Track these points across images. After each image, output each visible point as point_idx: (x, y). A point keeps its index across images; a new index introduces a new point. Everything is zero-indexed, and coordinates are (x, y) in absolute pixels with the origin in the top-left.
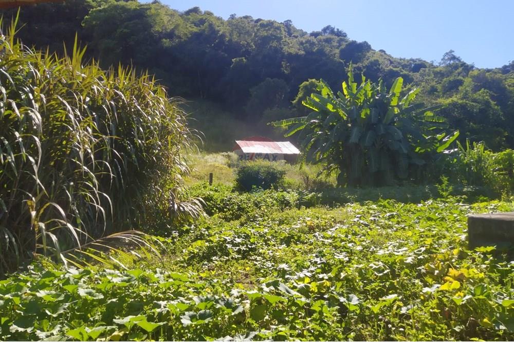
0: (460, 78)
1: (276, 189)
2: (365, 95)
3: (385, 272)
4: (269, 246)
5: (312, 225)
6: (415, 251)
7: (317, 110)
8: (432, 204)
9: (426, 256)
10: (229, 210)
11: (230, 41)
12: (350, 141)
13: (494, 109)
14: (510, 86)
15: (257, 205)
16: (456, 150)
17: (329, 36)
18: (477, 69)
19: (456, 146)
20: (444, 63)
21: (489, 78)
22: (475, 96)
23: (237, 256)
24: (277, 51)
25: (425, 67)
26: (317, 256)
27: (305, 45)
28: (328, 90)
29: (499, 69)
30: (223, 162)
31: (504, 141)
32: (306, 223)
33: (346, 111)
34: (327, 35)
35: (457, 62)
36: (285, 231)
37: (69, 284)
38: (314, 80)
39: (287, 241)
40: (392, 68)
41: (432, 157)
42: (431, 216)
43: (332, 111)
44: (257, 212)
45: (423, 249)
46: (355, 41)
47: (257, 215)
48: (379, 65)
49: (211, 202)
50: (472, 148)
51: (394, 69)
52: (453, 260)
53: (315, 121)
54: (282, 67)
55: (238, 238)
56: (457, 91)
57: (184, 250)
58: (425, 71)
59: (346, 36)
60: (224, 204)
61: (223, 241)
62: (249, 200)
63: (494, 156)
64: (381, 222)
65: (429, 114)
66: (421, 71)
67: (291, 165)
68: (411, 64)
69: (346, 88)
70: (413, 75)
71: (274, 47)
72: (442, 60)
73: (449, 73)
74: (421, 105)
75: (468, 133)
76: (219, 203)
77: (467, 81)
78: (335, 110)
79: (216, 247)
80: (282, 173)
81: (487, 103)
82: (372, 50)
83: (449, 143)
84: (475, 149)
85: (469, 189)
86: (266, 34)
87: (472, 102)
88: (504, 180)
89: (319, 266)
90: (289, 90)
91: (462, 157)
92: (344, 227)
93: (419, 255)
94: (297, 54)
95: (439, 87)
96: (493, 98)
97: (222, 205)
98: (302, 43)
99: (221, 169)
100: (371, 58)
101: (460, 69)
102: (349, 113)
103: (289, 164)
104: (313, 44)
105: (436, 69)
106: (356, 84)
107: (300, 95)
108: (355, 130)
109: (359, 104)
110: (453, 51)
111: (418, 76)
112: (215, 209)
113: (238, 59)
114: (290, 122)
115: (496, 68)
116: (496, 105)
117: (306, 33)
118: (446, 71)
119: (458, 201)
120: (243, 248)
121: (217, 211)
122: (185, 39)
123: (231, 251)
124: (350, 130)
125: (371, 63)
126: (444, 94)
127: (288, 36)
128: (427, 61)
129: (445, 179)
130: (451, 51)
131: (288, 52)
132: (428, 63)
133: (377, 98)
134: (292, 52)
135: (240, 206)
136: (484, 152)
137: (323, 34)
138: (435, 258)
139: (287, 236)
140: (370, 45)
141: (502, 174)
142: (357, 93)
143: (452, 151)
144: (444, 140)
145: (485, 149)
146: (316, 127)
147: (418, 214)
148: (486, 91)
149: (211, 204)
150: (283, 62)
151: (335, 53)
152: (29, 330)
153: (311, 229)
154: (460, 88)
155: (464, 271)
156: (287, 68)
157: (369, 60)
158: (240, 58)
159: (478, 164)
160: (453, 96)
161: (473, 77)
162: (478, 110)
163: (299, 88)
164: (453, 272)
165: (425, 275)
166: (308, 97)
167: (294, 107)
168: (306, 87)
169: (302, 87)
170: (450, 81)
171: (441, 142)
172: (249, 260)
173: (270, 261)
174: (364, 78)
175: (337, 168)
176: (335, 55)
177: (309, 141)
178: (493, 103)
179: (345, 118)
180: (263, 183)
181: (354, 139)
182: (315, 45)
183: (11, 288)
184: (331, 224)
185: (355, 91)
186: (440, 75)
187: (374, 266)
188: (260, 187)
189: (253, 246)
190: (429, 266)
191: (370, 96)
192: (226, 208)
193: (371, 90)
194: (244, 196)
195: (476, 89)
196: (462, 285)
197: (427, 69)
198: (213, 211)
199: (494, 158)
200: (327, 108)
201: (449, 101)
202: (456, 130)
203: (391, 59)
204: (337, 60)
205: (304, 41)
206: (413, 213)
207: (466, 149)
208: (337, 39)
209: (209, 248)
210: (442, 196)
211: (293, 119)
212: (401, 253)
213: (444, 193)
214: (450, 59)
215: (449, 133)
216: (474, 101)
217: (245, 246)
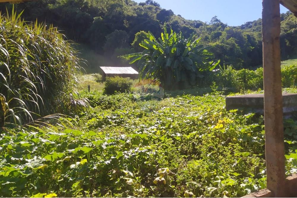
0: (220, 31)
1: (128, 92)
2: (173, 40)
3: (191, 123)
4: (131, 119)
5: (151, 108)
6: (203, 114)
7: (147, 48)
8: (208, 96)
9: (208, 116)
10: (103, 104)
11: (91, 6)
12: (166, 65)
13: (237, 48)
14: (245, 36)
15: (119, 101)
16: (219, 69)
17: (151, 6)
18: (229, 26)
19: (219, 68)
20: (212, 23)
21: (235, 32)
22: (228, 41)
23: (115, 125)
24: (120, 13)
25: (202, 25)
26: (157, 120)
27: (137, 10)
28: (153, 37)
29: (240, 27)
30: (93, 79)
31: (242, 65)
32: (148, 107)
33: (163, 49)
34: (149, 5)
35: (218, 23)
36: (138, 111)
37: (34, 138)
38: (143, 31)
39: (140, 116)
40: (185, 25)
41: (207, 73)
42: (209, 100)
43: (156, 49)
44: (121, 104)
45: (206, 113)
46: (165, 9)
47: (121, 105)
48: (178, 24)
49: (93, 100)
50: (226, 68)
51: (186, 26)
52: (220, 117)
53: (146, 54)
54: (124, 23)
55: (114, 116)
56: (219, 38)
57: (86, 123)
58: (202, 27)
59: (159, 6)
60: (100, 101)
61: (105, 118)
62: (114, 99)
63: (237, 72)
64: (185, 105)
65: (206, 51)
66: (200, 27)
67: (133, 80)
68: (194, 23)
69: (163, 36)
70: (196, 30)
71: (119, 11)
72: (211, 21)
73: (215, 29)
74: (201, 46)
75: (224, 61)
76: (97, 100)
77: (224, 33)
78: (157, 49)
79: (103, 121)
80: (131, 84)
81: (234, 45)
82: (174, 15)
83: (215, 66)
84: (228, 68)
85: (225, 89)
86: (113, 3)
87: (226, 44)
88: (242, 84)
89: (160, 124)
90: (129, 37)
91: (222, 73)
92: (168, 108)
93: (205, 116)
94: (132, 16)
95: (210, 37)
96: (236, 42)
97: (99, 101)
98: (135, 10)
99: (93, 83)
100: (173, 19)
101: (220, 27)
102: (165, 51)
103: (132, 80)
104: (141, 10)
105: (207, 27)
106: (168, 34)
107: (136, 40)
108: (169, 60)
109: (170, 45)
110: (217, 17)
111: (199, 30)
112: (95, 104)
113: (97, 18)
114: (133, 55)
115: (238, 26)
116: (238, 46)
117: (137, 3)
118: (213, 28)
119: (220, 94)
120: (117, 121)
121: (97, 105)
122: (63, 4)
123: (111, 123)
124: (166, 60)
125: (174, 22)
126: (212, 40)
127: (126, 5)
128: (203, 22)
129: (214, 83)
130: (216, 17)
131: (127, 14)
132: (203, 23)
133: (179, 42)
134: (129, 14)
135: (109, 102)
136: (232, 70)
137: (146, 4)
138: (212, 117)
139: (139, 114)
140: (173, 12)
141: (241, 81)
142: (169, 39)
143: (217, 70)
144: (213, 65)
145: (233, 69)
146: (147, 58)
147: (202, 100)
148: (233, 38)
149: (92, 102)
150: (124, 21)
151: (154, 16)
152: (21, 159)
153: (151, 110)
154: (220, 37)
155: (225, 120)
156: (127, 24)
157: (173, 21)
158: (99, 17)
159: (229, 77)
160: (216, 41)
161: (227, 31)
162: (229, 49)
163: (135, 36)
164: (220, 121)
165: (208, 123)
166: (142, 41)
167: (133, 47)
168: (139, 35)
169: (136, 36)
170: (215, 33)
171: (211, 66)
172: (122, 126)
173: (133, 125)
174: (172, 31)
175: (159, 81)
176: (154, 17)
177: (143, 66)
178: (236, 45)
179: (163, 53)
180: (121, 89)
181: (168, 64)
182: (143, 11)
183: (3, 142)
184: (160, 108)
185: (168, 38)
186: (210, 30)
187: (186, 122)
188: (119, 92)
189: (122, 120)
190: (209, 120)
191: (176, 41)
192: (101, 103)
193: (176, 38)
194: (111, 97)
195: (228, 38)
196: (224, 126)
197: (203, 26)
198: (94, 105)
199: (237, 73)
200: (153, 48)
201: (214, 44)
202: (218, 59)
203: (184, 20)
204: (156, 20)
205: (136, 8)
206: (200, 100)
207: (223, 69)
208: (155, 7)
209: (98, 122)
210: (213, 91)
211: (134, 54)
212: (197, 116)
213: (214, 90)
214: (215, 21)
215: (215, 61)
216: (227, 44)
217: (118, 120)
